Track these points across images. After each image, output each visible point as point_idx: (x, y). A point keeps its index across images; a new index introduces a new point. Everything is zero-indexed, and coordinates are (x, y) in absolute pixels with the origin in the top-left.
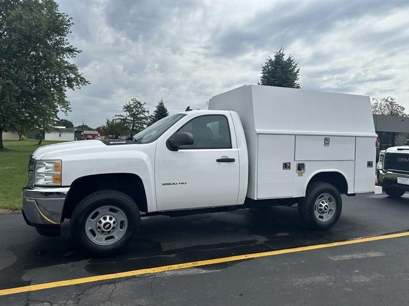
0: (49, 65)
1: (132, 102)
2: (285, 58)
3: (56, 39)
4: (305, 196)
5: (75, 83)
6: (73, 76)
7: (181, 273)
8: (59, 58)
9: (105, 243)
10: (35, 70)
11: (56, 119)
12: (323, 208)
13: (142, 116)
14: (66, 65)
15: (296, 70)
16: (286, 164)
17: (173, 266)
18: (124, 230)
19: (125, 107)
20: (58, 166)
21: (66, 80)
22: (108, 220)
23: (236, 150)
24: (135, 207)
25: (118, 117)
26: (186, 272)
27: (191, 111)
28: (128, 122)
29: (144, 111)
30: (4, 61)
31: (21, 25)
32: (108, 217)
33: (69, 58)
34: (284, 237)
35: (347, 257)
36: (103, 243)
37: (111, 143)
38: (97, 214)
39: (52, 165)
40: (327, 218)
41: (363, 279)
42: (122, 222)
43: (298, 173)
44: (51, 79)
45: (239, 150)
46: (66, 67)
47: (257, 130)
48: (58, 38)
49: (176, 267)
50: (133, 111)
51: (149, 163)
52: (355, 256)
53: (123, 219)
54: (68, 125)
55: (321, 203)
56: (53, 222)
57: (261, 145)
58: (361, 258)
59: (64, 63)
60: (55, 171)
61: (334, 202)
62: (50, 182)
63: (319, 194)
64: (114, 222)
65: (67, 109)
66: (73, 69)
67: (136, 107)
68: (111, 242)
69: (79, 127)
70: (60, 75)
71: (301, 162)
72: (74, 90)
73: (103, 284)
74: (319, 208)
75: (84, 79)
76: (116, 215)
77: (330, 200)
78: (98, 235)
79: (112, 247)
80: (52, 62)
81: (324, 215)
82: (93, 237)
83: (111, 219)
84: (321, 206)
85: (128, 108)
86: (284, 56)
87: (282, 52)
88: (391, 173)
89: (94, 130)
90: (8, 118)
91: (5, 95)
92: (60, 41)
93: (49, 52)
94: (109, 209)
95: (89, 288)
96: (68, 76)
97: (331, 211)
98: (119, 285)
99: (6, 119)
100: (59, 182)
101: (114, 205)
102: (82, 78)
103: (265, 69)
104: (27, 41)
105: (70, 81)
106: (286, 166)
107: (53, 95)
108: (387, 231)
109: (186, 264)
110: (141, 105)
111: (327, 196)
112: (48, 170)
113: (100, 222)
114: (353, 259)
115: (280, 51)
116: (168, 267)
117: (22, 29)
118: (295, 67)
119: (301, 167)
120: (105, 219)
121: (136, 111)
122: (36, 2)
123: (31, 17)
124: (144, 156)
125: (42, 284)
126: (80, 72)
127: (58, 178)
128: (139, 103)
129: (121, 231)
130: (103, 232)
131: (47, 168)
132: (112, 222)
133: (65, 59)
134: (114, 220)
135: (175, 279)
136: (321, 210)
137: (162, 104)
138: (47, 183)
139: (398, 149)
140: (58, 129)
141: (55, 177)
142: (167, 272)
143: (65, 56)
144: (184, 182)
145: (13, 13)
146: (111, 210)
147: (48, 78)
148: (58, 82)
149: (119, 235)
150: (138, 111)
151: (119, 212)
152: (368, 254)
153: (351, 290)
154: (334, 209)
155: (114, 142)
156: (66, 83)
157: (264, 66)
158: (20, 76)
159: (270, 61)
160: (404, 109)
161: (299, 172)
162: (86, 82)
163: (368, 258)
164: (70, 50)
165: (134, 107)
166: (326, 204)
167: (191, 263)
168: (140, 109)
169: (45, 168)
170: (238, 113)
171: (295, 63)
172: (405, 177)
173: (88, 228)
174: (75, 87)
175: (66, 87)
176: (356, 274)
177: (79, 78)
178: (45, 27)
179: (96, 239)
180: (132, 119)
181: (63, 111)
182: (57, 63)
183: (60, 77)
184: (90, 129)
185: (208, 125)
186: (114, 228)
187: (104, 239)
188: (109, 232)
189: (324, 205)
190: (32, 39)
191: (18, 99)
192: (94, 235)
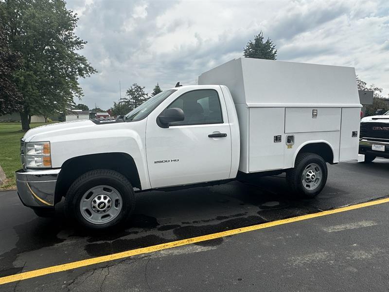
0: (62, 57)
1: (133, 87)
2: (264, 41)
3: (66, 34)
4: (294, 167)
5: (85, 72)
6: (83, 66)
7: (176, 252)
8: (70, 51)
9: (101, 221)
10: (50, 62)
11: (73, 104)
12: (310, 177)
13: (142, 98)
14: (76, 57)
15: (274, 52)
16: (277, 137)
17: (168, 244)
18: (119, 208)
19: (128, 92)
20: (47, 148)
21: (77, 70)
22: (103, 199)
23: (228, 124)
24: (128, 186)
25: (122, 100)
26: (181, 251)
27: (181, 87)
28: (131, 104)
29: (144, 94)
30: (19, 54)
31: (35, 23)
32: (102, 196)
33: (78, 49)
34: (275, 207)
35: (340, 228)
36: (99, 221)
37: (101, 122)
38: (91, 194)
39: (40, 147)
40: (313, 187)
41: (364, 255)
42: (117, 201)
43: (288, 146)
44: (65, 69)
45: (231, 124)
46: (77, 59)
47: (248, 104)
48: (66, 33)
49: (171, 245)
50: (135, 94)
51: (139, 142)
52: (348, 226)
53: (117, 198)
54: (84, 108)
55: (308, 173)
56: (49, 204)
57: (252, 119)
58: (355, 228)
59: (75, 55)
60: (44, 152)
61: (320, 171)
62: (41, 164)
63: (306, 165)
64: (109, 202)
65: (80, 94)
66: (82, 60)
67: (137, 91)
68: (107, 220)
69: (93, 110)
70: (72, 66)
71: (291, 135)
72: (84, 78)
73: (96, 269)
74: (307, 177)
75: (92, 68)
76: (110, 194)
77: (316, 170)
78: (94, 214)
79: (108, 225)
80: (64, 54)
81: (311, 184)
82: (89, 216)
83: (105, 198)
84: (308, 175)
85: (130, 92)
86: (263, 40)
87: (261, 35)
88: (366, 140)
89: (105, 112)
90: (31, 104)
91: (27, 85)
92: (69, 36)
93: (61, 46)
94: (102, 189)
95: (82, 275)
96: (79, 66)
97: (317, 180)
98: (113, 269)
99: (30, 105)
100: (49, 164)
101: (108, 185)
102: (90, 67)
103: (246, 52)
104: (40, 37)
105: (80, 70)
106: (277, 139)
107: (67, 83)
108: (371, 197)
109: (181, 241)
110: (141, 89)
111: (314, 166)
112: (38, 152)
113: (95, 202)
114: (347, 231)
115: (259, 35)
116: (163, 245)
117: (35, 26)
118: (273, 49)
119: (290, 139)
120: (99, 198)
121: (137, 94)
122: (47, 1)
123: (42, 16)
124: (135, 134)
125: (34, 271)
126: (88, 62)
127: (48, 160)
128: (139, 87)
129: (117, 210)
130: (98, 211)
131: (36, 150)
132: (106, 201)
133: (75, 52)
134: (108, 199)
135: (171, 260)
136: (308, 179)
137: (158, 87)
138: (38, 165)
139: (373, 119)
140: (75, 112)
141: (46, 160)
142: (162, 252)
143: (74, 48)
144: (177, 159)
145: (27, 12)
146: (105, 189)
147: (62, 69)
148: (70, 72)
149: (114, 213)
150: (139, 94)
151: (113, 191)
152: (360, 223)
153: (355, 270)
154: (320, 178)
155: (104, 121)
156: (77, 72)
157: (246, 49)
158: (38, 68)
159: (251, 44)
160: (366, 84)
161: (288, 144)
162: (94, 71)
163: (362, 228)
164: (78, 43)
165: (135, 91)
166: (313, 173)
167: (186, 240)
168: (140, 93)
169: (34, 150)
170: (228, 87)
171: (273, 45)
172: (379, 144)
173: (83, 208)
174: (85, 75)
175: (77, 75)
176: (355, 249)
177: (87, 68)
178: (56, 24)
179: (92, 218)
180: (134, 101)
181: (77, 96)
182: (68, 55)
183: (72, 67)
184: (102, 111)
185: (198, 101)
186: (109, 207)
187: (100, 218)
188: (104, 211)
189: (311, 175)
190: (46, 35)
191: (39, 88)
192: (90, 214)
